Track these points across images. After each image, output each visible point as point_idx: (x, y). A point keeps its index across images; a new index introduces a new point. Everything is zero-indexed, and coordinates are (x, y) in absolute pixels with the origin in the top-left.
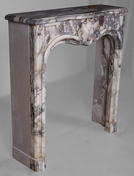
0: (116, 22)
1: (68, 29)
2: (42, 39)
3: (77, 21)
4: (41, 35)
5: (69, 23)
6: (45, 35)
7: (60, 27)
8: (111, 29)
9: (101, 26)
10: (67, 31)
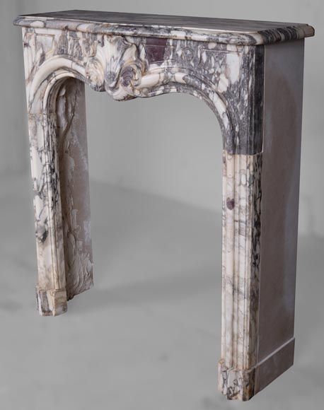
1: (75, 48)
2: (32, 55)
4: (30, 47)
5: (76, 36)
7: (62, 41)
8: (184, 79)
9: (154, 65)
10: (72, 53)
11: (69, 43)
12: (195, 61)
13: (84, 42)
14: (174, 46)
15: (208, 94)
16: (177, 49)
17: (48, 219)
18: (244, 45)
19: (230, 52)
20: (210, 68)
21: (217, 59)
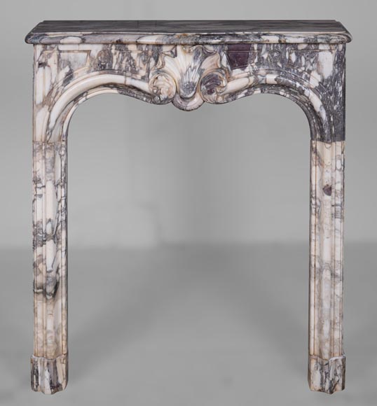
0: (305, 66)
1: (124, 62)
2: (51, 75)
3: (151, 47)
4: (49, 66)
5: (127, 49)
6: (59, 69)
7: (103, 56)
8: (276, 80)
9: (237, 70)
10: (120, 67)
11: (115, 58)
12: (282, 62)
13: (140, 55)
14: (259, 50)
15: (304, 91)
16: (262, 52)
17: (60, 267)
18: (338, 44)
19: (321, 51)
20: (300, 67)
21: (308, 58)
